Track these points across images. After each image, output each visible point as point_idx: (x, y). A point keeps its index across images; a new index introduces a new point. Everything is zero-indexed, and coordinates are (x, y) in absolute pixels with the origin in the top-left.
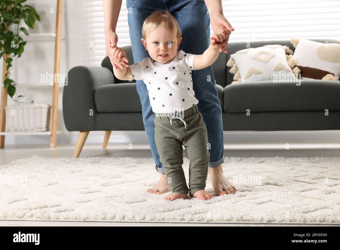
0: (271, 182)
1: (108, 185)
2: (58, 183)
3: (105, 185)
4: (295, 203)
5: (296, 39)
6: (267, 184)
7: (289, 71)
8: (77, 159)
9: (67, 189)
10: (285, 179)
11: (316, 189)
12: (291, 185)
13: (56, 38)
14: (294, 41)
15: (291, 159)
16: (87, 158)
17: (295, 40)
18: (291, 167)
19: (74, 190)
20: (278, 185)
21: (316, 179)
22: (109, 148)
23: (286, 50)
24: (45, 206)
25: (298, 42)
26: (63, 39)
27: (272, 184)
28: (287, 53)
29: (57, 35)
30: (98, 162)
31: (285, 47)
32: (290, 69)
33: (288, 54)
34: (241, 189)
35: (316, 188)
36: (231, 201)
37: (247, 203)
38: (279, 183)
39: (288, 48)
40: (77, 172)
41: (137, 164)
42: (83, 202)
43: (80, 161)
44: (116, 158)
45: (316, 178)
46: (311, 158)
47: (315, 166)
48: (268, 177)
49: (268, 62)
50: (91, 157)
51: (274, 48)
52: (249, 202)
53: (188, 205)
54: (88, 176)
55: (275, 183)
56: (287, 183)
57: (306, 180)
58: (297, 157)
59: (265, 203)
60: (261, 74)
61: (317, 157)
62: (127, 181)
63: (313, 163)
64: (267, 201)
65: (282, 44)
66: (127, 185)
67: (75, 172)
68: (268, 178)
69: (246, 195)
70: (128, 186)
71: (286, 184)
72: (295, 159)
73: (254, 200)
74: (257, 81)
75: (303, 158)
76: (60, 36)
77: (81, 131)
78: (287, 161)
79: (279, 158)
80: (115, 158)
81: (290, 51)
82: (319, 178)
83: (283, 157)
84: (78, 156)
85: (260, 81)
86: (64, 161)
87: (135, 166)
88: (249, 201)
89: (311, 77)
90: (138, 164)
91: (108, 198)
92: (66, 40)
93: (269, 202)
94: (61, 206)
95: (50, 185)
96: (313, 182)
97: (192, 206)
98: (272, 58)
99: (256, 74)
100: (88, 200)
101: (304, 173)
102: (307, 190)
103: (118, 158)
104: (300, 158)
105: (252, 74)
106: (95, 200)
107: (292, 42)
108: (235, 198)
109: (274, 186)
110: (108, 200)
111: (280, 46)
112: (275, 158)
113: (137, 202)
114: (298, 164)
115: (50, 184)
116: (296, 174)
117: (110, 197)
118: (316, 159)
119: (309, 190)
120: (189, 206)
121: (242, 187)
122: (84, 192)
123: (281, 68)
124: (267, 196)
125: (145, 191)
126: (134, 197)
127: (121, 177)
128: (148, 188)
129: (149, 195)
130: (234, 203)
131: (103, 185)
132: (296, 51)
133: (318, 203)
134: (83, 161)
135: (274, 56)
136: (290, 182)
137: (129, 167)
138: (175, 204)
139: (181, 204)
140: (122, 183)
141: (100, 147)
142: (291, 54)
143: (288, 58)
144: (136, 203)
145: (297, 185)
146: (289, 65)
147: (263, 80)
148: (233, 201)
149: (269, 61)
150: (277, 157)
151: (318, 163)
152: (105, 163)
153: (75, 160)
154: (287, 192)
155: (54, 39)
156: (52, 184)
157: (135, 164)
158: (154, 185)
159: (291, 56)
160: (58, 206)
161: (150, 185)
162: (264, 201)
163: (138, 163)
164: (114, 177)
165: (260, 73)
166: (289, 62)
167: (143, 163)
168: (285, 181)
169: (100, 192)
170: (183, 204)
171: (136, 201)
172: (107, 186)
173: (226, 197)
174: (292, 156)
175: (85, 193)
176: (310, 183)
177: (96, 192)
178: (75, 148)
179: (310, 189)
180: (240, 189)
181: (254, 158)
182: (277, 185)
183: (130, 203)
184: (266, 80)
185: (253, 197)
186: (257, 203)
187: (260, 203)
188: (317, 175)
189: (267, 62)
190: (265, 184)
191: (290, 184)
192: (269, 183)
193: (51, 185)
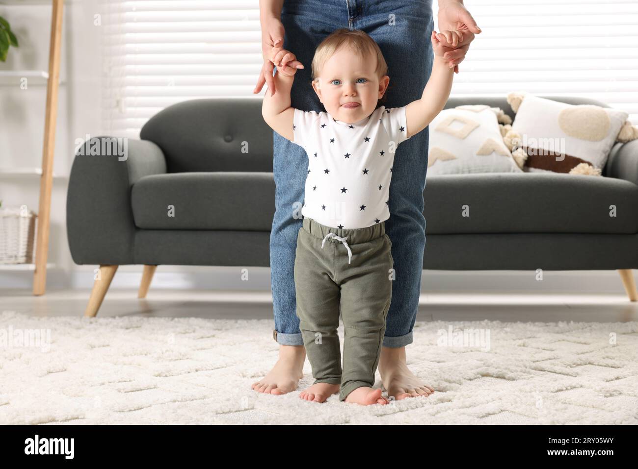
0: (492, 370)
1: (168, 375)
2: (65, 370)
3: (164, 375)
4: (553, 416)
5: (518, 94)
6: (483, 376)
7: (507, 156)
8: (93, 319)
9: (88, 382)
10: (517, 366)
11: (581, 386)
12: (532, 377)
13: (50, 80)
14: (514, 99)
15: (514, 325)
16: (114, 317)
17: (516, 97)
18: (520, 342)
19: (103, 384)
20: (506, 377)
21: (576, 367)
22: (151, 297)
23: (499, 116)
24: (50, 419)
25: (520, 102)
26: (62, 84)
27: (494, 376)
28: (500, 120)
29: (51, 75)
30: (137, 327)
31: (497, 110)
32: (509, 152)
33: (502, 123)
34: (437, 386)
35: (581, 384)
36: (425, 410)
37: (459, 415)
38: (508, 374)
39: (502, 112)
40: (99, 347)
41: (217, 331)
42: (127, 412)
43: (101, 325)
44: (172, 320)
45: (574, 364)
46: (552, 324)
47: (563, 340)
48: (483, 362)
49: (466, 137)
50: (121, 316)
51: (477, 112)
52: (464, 414)
53: (342, 418)
54: (125, 355)
55: (500, 373)
56: (524, 374)
57: (557, 369)
58: (524, 321)
59: (492, 414)
60: (454, 161)
61: (563, 321)
62: (205, 368)
63: (558, 333)
64: (497, 412)
65: (492, 104)
66: (207, 376)
67: (95, 347)
68: (484, 364)
69: (451, 397)
70: (210, 377)
71: (522, 377)
72: (520, 326)
73: (470, 408)
74: (445, 173)
75: (537, 323)
76: (57, 77)
77: (103, 265)
78: (508, 329)
79: (490, 323)
80: (170, 319)
81: (507, 118)
82: (579, 363)
83: (498, 321)
84: (95, 315)
85: (452, 173)
86: (70, 324)
87: (214, 336)
88: (462, 411)
89: (547, 169)
90: (220, 332)
91: (177, 402)
92: (68, 85)
93: (500, 412)
94: (84, 418)
95: (50, 374)
96: (572, 372)
97: (349, 420)
98: (473, 130)
99: (444, 160)
100: (135, 407)
101: (548, 354)
102: (567, 389)
103: (176, 319)
104: (530, 322)
105: (436, 159)
106: (150, 406)
107: (509, 101)
108: (431, 404)
109: (499, 380)
110: (179, 408)
111: (488, 107)
112: (484, 323)
113: (236, 411)
114: (529, 334)
115: (51, 371)
116: (534, 356)
117: (180, 399)
118: (561, 325)
119: (569, 388)
120: (345, 421)
121: (439, 383)
122: (124, 390)
123: (492, 150)
124: (494, 401)
125: (248, 389)
126: (228, 400)
127: (191, 359)
128: (253, 381)
129: (258, 396)
130: (434, 415)
131: (159, 375)
132: (517, 117)
133: (598, 416)
134: (107, 324)
135: (478, 127)
136: (529, 373)
137: (202, 338)
138: (316, 415)
139: (328, 417)
140: (197, 371)
141: (134, 297)
142: (507, 124)
143: (504, 131)
144: (235, 414)
145: (544, 378)
146: (505, 144)
147: (458, 173)
148: (431, 411)
149: (468, 135)
150: (486, 321)
151: (567, 334)
152: (153, 330)
153: (91, 323)
154: (530, 392)
155: (46, 82)
156: (54, 371)
157: (213, 333)
158: (261, 374)
159: (508, 127)
160: (76, 418)
161: (253, 375)
162: (491, 412)
163: (219, 330)
164: (176, 358)
165: (451, 158)
166: (506, 138)
167: (227, 330)
168: (519, 369)
169: (155, 389)
170: (331, 417)
171: (236, 409)
172: (166, 376)
173: (413, 402)
174: (514, 320)
175: (126, 390)
176: (567, 375)
177: (148, 389)
178: (89, 299)
179: (571, 386)
180: (435, 386)
181: (443, 323)
182: (503, 378)
183: (223, 413)
184: (463, 172)
185: (467, 404)
186: (476, 415)
187: (484, 414)
188: (575, 358)
189: (464, 139)
190: (480, 376)
191: (529, 376)
192: (488, 373)
193: (52, 373)
